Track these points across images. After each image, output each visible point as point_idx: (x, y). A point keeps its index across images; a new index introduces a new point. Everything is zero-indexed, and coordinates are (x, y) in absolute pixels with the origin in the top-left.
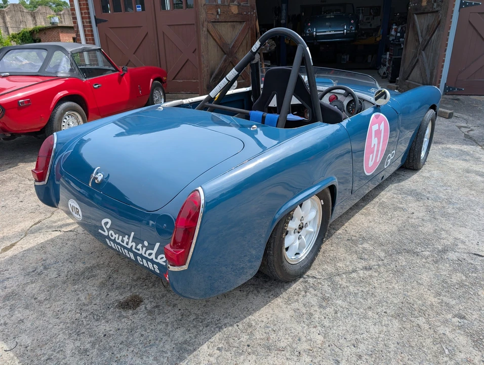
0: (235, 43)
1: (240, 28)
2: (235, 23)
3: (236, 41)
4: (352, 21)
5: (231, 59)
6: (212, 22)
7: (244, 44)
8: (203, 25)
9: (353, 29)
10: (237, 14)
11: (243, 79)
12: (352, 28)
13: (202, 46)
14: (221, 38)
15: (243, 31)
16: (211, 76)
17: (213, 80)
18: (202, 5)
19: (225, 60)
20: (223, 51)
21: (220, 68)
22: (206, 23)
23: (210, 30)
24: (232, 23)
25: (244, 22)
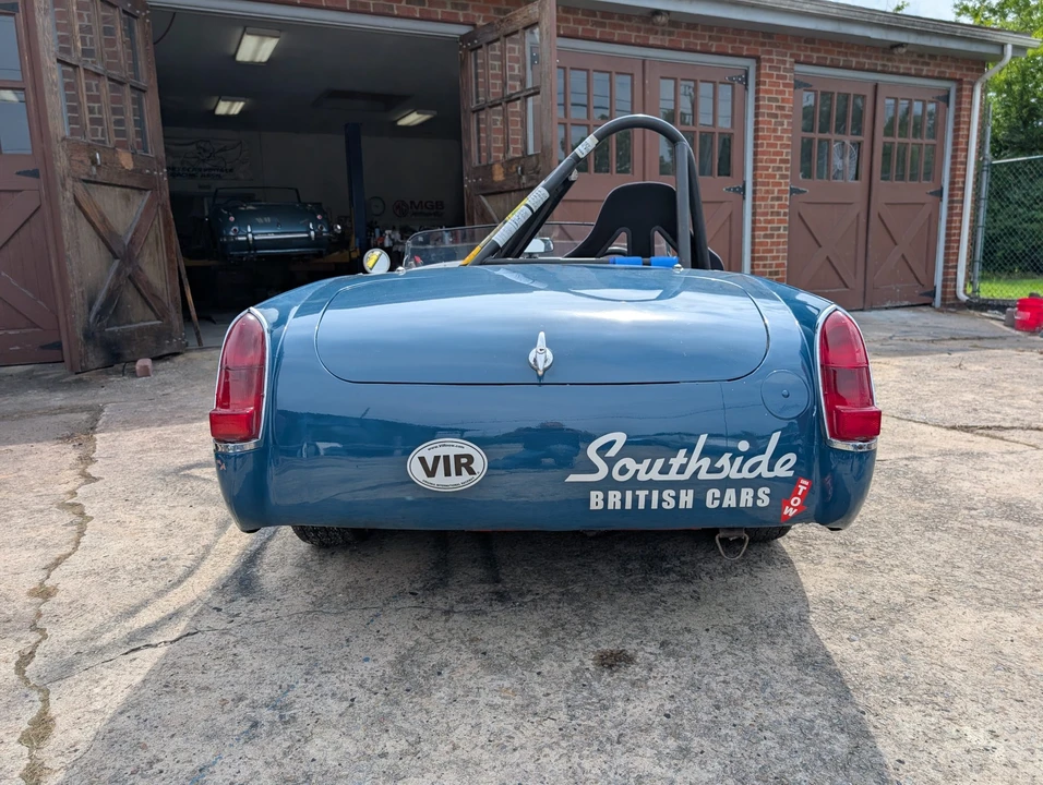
0: (134, 234)
1: (140, 202)
2: (128, 190)
3: (136, 230)
4: (319, 217)
5: (129, 270)
6: (84, 181)
7: (151, 239)
8: (63, 185)
9: (324, 230)
10: (132, 171)
11: (158, 319)
12: (322, 228)
13: (64, 234)
14: (104, 220)
15: (147, 209)
16: (90, 309)
17: (96, 317)
18: (59, 139)
19: (118, 273)
20: (111, 250)
21: (109, 289)
22: (69, 182)
23: (80, 198)
24: (124, 190)
25: (146, 190)
